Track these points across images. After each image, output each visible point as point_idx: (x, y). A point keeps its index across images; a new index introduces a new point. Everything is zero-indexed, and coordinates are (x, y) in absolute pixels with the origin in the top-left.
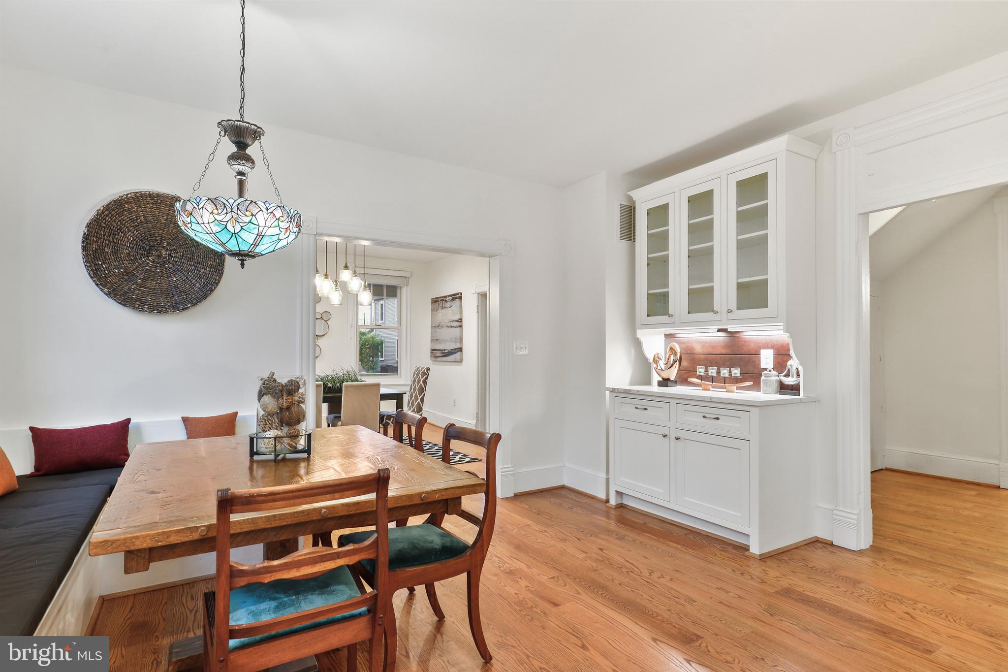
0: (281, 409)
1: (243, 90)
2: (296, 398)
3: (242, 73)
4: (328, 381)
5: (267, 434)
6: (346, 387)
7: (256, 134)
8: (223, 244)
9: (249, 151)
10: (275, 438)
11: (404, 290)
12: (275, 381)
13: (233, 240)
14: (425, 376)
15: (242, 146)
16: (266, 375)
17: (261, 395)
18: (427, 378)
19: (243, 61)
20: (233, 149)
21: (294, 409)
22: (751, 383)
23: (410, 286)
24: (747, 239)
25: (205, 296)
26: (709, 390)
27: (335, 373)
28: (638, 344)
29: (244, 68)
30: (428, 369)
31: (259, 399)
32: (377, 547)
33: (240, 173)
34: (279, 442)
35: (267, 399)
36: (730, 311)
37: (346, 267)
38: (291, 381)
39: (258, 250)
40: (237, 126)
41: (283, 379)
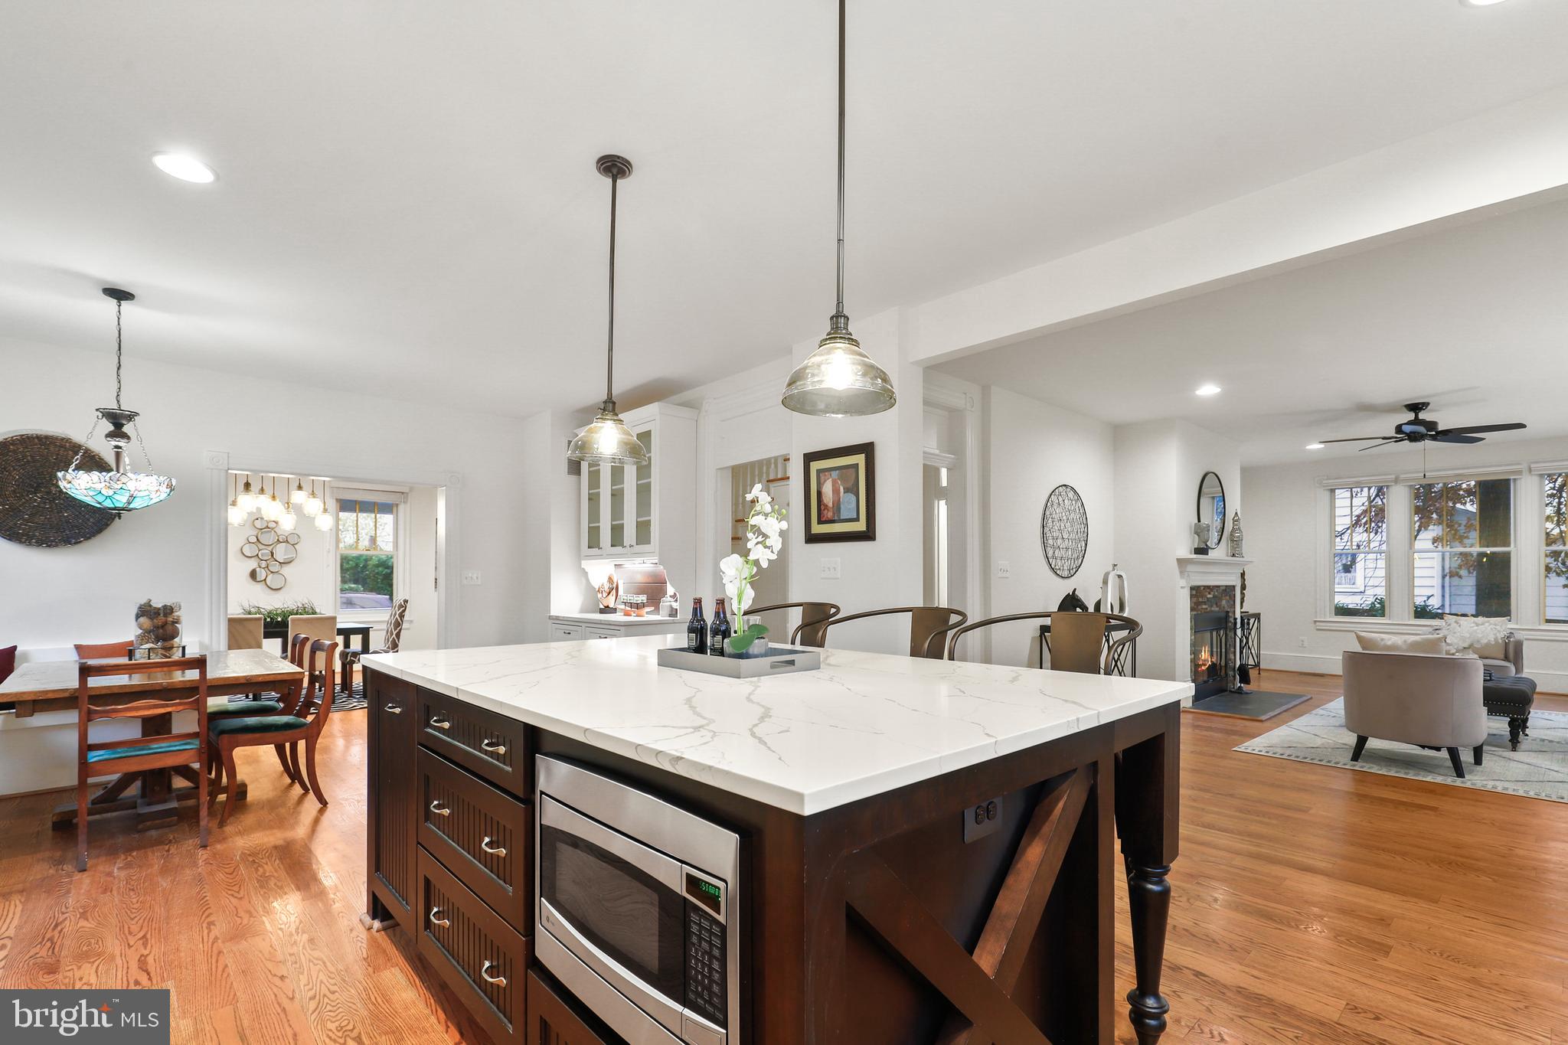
0: (155, 627)
1: (119, 382)
2: (171, 619)
3: (118, 369)
4: (277, 615)
5: (143, 647)
6: (293, 620)
7: (131, 417)
8: (100, 503)
9: (125, 429)
10: (149, 649)
11: (401, 507)
12: (151, 606)
13: (108, 500)
14: (401, 609)
15: (118, 426)
16: (143, 601)
17: (138, 617)
18: (404, 611)
19: (119, 359)
20: (111, 428)
21: (169, 628)
22: (653, 608)
23: (409, 504)
24: (643, 483)
25: (100, 531)
26: (631, 615)
27: (285, 606)
28: (585, 573)
29: (120, 365)
30: (406, 601)
31: (136, 620)
32: (198, 703)
33: (117, 447)
34: (154, 653)
35: (142, 620)
36: (631, 546)
37: (300, 488)
38: (165, 607)
39: (131, 506)
40: (113, 413)
41: (157, 603)
